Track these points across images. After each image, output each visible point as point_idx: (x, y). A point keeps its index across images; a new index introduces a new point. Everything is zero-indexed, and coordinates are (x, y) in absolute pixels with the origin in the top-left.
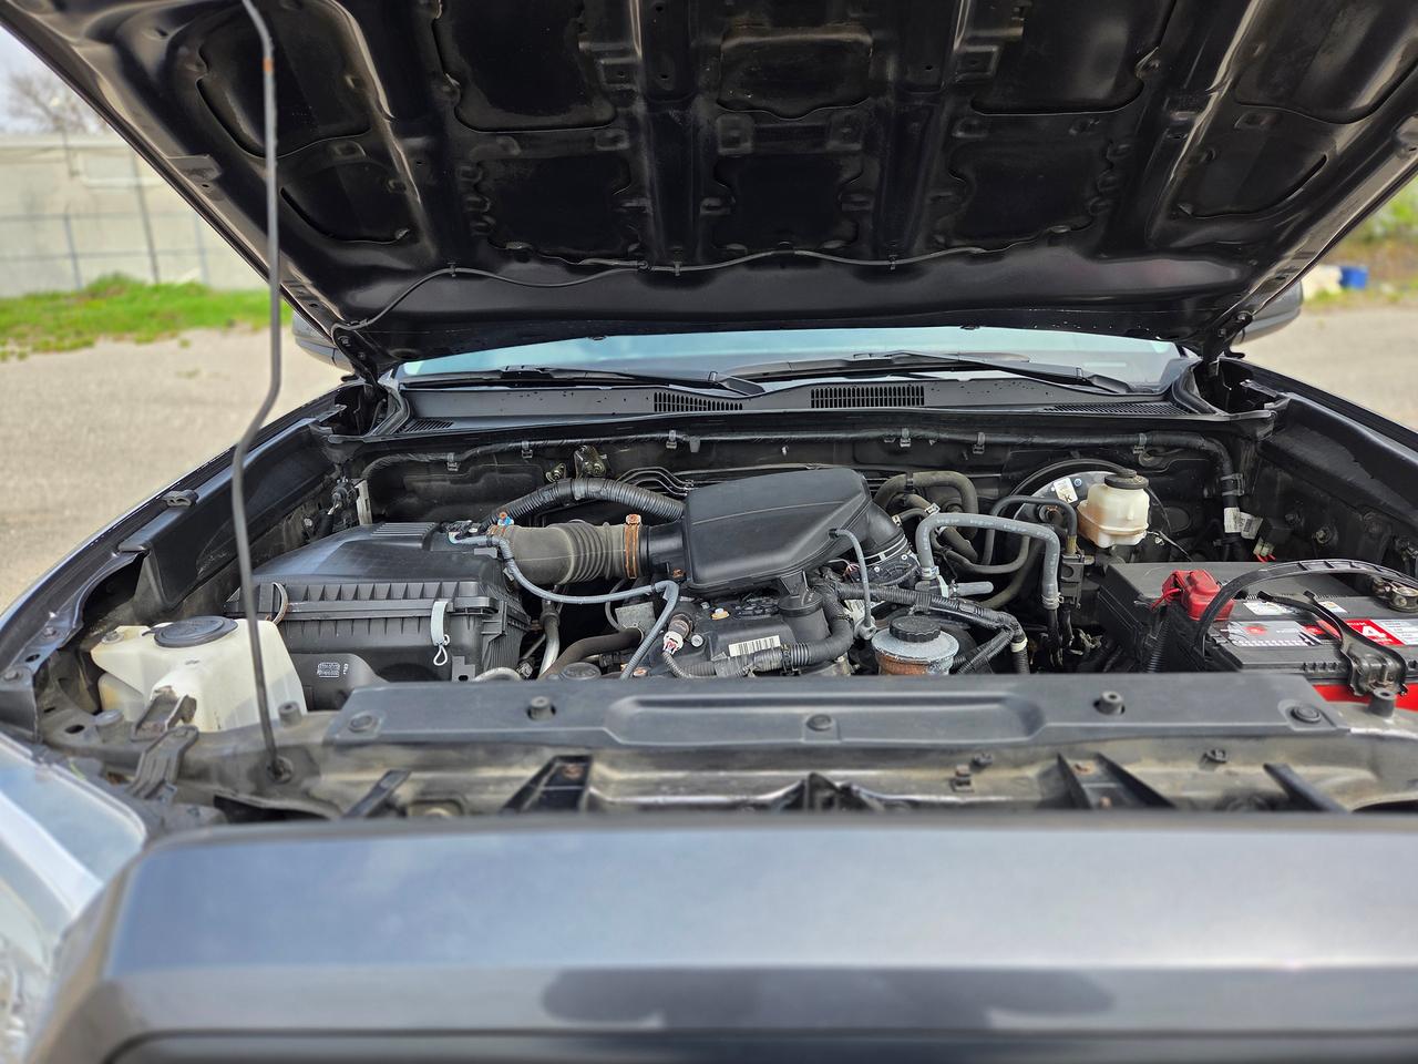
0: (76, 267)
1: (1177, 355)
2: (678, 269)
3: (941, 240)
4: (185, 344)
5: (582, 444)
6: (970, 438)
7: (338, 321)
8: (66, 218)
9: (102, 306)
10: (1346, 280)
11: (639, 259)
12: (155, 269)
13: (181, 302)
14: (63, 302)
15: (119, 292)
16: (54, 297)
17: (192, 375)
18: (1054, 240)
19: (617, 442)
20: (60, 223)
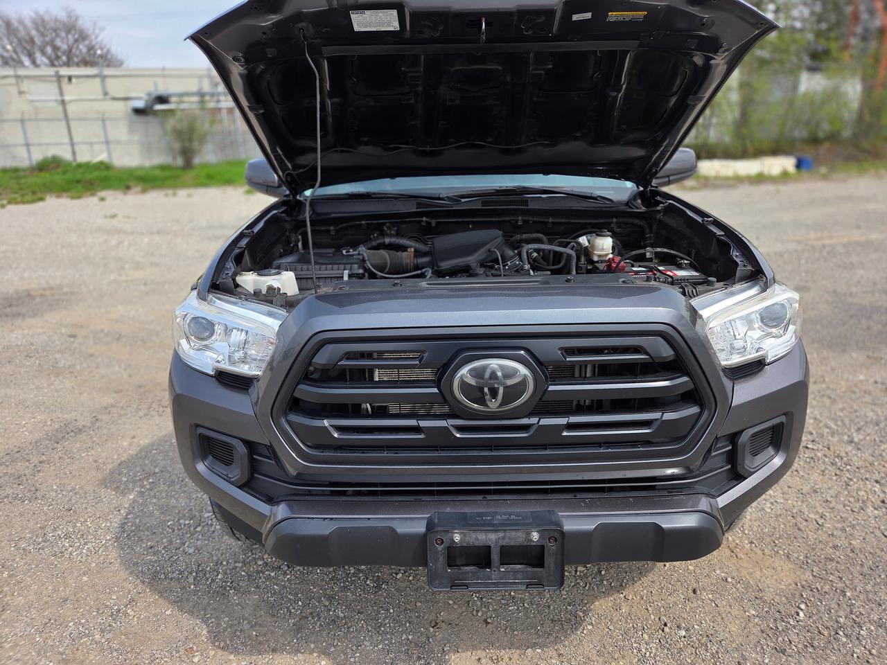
0: (29, 152)
1: (636, 188)
2: (428, 149)
3: (533, 138)
4: (102, 199)
5: (386, 223)
6: (546, 220)
7: (289, 170)
8: (22, 121)
9: (46, 176)
10: (799, 165)
11: (413, 145)
12: (74, 153)
13: (96, 174)
14: (22, 173)
15: (56, 168)
16: (16, 170)
17: (114, 216)
18: (576, 139)
19: (400, 222)
20: (19, 125)
